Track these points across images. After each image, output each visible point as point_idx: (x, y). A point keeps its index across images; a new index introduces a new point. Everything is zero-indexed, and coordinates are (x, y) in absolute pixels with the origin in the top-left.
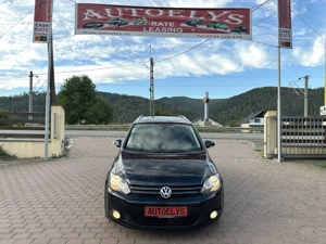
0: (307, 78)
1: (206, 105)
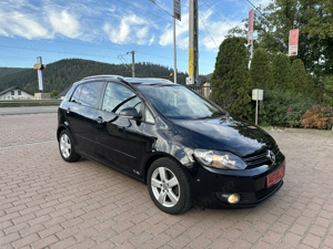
0: (133, 53)
1: (40, 73)
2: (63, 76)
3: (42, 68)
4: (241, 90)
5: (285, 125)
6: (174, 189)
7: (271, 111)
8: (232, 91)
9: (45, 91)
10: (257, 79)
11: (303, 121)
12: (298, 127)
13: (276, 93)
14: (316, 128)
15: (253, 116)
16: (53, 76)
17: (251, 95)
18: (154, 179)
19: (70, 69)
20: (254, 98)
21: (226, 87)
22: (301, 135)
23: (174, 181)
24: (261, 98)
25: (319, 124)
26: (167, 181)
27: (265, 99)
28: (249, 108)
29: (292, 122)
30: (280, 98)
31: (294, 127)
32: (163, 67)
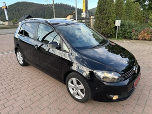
1: (5, 11)
2: (19, 11)
3: (6, 8)
4: (110, 21)
5: (130, 38)
6: (82, 90)
7: (124, 31)
8: (106, 21)
9: (10, 20)
10: (117, 14)
11: (140, 37)
12: (137, 39)
13: (127, 22)
14: (145, 40)
15: (115, 34)
16: (14, 11)
17: (114, 23)
18: (70, 83)
19: (22, 7)
20: (116, 25)
21: (102, 19)
22: (138, 44)
23: (82, 86)
24: (119, 25)
25: (147, 38)
26: (77, 86)
27: (121, 25)
28: (114, 30)
29: (134, 37)
30: (129, 25)
31: (135, 39)
32: (68, 5)
